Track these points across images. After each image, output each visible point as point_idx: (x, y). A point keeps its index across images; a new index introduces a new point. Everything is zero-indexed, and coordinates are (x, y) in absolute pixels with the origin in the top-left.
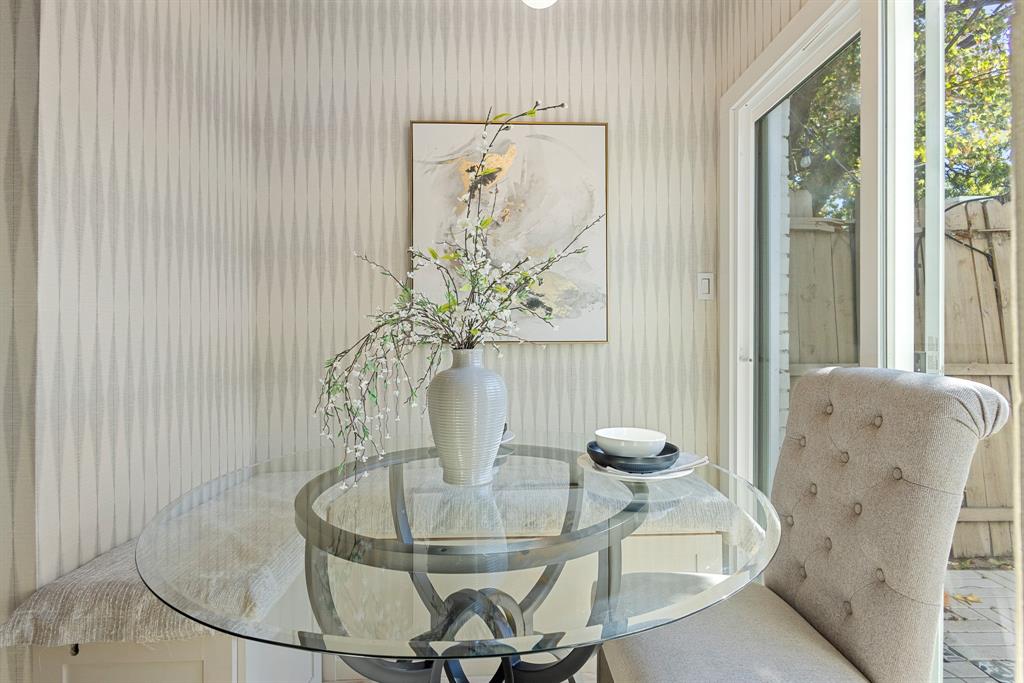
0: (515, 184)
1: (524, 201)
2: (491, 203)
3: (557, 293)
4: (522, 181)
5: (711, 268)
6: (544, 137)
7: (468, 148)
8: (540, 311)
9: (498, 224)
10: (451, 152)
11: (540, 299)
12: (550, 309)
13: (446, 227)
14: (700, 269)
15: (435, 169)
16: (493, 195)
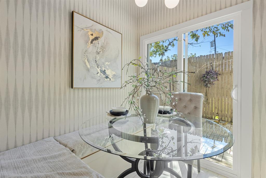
0: (103, 43)
1: (105, 48)
2: (97, 47)
3: (112, 75)
4: (105, 42)
5: (136, 72)
6: (110, 32)
7: (91, 28)
8: (108, 79)
9: (99, 53)
10: (86, 27)
11: (108, 76)
12: (110, 79)
13: (84, 50)
14: (135, 72)
15: (81, 30)
16: (98, 44)
